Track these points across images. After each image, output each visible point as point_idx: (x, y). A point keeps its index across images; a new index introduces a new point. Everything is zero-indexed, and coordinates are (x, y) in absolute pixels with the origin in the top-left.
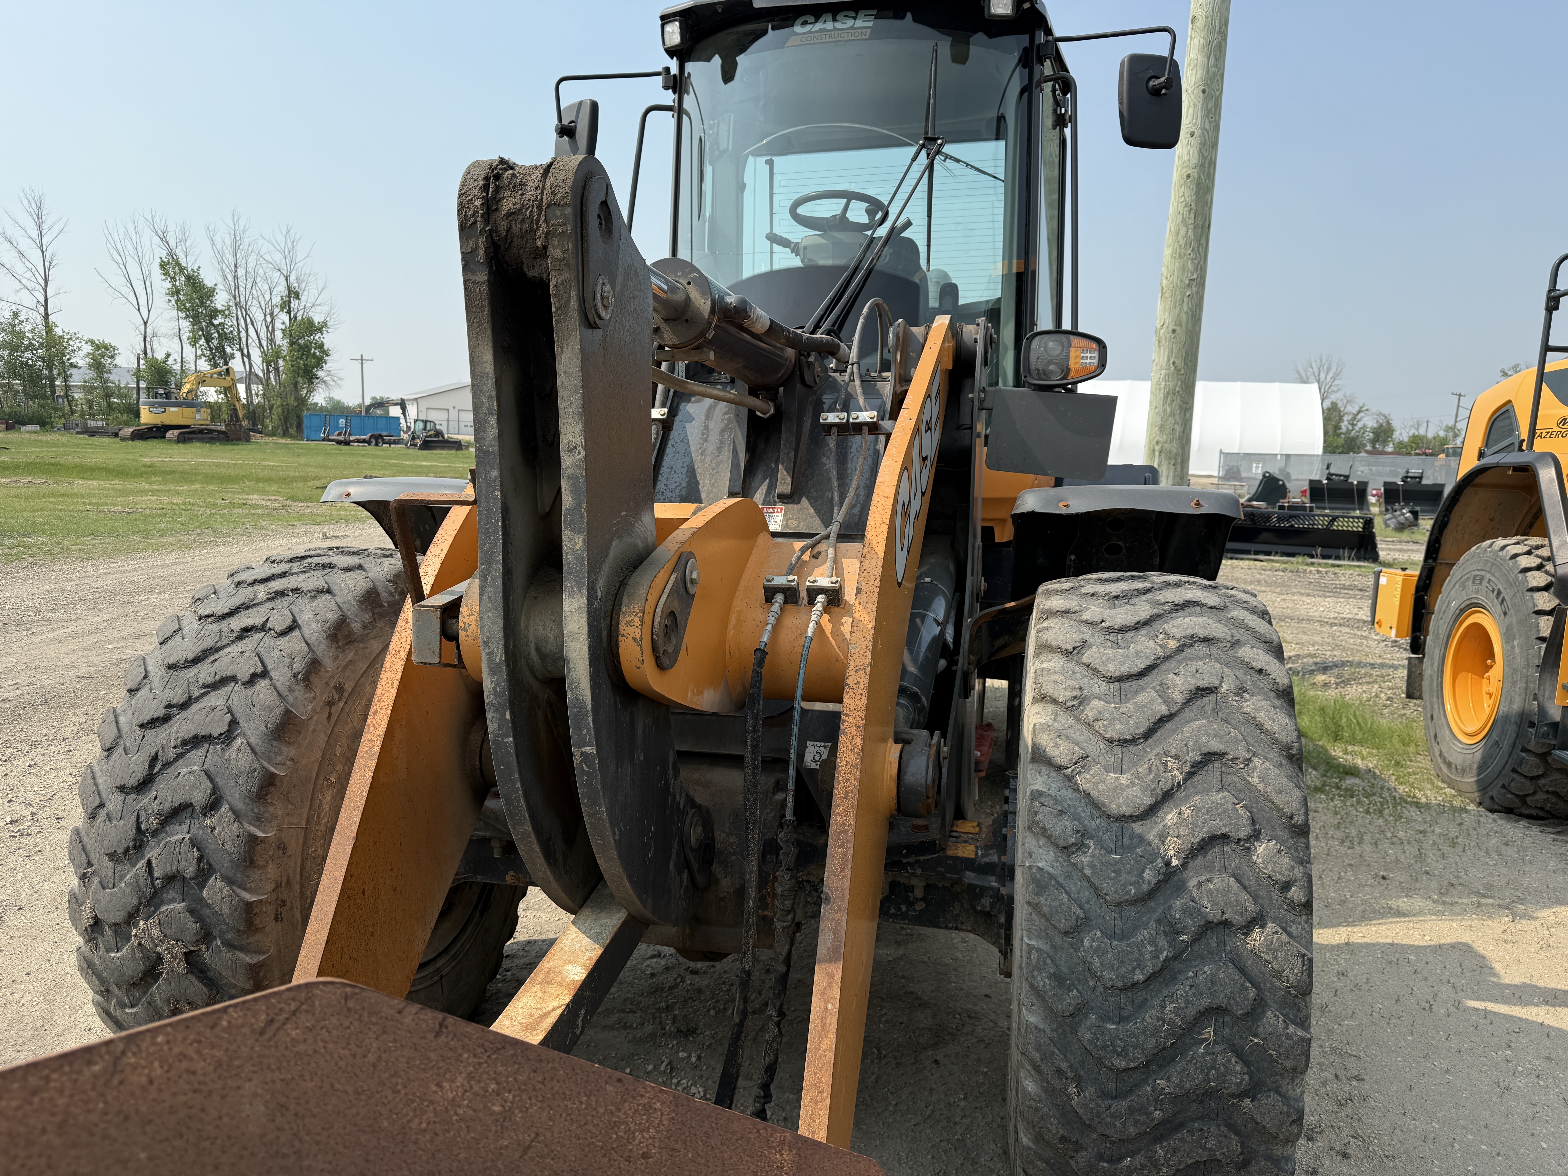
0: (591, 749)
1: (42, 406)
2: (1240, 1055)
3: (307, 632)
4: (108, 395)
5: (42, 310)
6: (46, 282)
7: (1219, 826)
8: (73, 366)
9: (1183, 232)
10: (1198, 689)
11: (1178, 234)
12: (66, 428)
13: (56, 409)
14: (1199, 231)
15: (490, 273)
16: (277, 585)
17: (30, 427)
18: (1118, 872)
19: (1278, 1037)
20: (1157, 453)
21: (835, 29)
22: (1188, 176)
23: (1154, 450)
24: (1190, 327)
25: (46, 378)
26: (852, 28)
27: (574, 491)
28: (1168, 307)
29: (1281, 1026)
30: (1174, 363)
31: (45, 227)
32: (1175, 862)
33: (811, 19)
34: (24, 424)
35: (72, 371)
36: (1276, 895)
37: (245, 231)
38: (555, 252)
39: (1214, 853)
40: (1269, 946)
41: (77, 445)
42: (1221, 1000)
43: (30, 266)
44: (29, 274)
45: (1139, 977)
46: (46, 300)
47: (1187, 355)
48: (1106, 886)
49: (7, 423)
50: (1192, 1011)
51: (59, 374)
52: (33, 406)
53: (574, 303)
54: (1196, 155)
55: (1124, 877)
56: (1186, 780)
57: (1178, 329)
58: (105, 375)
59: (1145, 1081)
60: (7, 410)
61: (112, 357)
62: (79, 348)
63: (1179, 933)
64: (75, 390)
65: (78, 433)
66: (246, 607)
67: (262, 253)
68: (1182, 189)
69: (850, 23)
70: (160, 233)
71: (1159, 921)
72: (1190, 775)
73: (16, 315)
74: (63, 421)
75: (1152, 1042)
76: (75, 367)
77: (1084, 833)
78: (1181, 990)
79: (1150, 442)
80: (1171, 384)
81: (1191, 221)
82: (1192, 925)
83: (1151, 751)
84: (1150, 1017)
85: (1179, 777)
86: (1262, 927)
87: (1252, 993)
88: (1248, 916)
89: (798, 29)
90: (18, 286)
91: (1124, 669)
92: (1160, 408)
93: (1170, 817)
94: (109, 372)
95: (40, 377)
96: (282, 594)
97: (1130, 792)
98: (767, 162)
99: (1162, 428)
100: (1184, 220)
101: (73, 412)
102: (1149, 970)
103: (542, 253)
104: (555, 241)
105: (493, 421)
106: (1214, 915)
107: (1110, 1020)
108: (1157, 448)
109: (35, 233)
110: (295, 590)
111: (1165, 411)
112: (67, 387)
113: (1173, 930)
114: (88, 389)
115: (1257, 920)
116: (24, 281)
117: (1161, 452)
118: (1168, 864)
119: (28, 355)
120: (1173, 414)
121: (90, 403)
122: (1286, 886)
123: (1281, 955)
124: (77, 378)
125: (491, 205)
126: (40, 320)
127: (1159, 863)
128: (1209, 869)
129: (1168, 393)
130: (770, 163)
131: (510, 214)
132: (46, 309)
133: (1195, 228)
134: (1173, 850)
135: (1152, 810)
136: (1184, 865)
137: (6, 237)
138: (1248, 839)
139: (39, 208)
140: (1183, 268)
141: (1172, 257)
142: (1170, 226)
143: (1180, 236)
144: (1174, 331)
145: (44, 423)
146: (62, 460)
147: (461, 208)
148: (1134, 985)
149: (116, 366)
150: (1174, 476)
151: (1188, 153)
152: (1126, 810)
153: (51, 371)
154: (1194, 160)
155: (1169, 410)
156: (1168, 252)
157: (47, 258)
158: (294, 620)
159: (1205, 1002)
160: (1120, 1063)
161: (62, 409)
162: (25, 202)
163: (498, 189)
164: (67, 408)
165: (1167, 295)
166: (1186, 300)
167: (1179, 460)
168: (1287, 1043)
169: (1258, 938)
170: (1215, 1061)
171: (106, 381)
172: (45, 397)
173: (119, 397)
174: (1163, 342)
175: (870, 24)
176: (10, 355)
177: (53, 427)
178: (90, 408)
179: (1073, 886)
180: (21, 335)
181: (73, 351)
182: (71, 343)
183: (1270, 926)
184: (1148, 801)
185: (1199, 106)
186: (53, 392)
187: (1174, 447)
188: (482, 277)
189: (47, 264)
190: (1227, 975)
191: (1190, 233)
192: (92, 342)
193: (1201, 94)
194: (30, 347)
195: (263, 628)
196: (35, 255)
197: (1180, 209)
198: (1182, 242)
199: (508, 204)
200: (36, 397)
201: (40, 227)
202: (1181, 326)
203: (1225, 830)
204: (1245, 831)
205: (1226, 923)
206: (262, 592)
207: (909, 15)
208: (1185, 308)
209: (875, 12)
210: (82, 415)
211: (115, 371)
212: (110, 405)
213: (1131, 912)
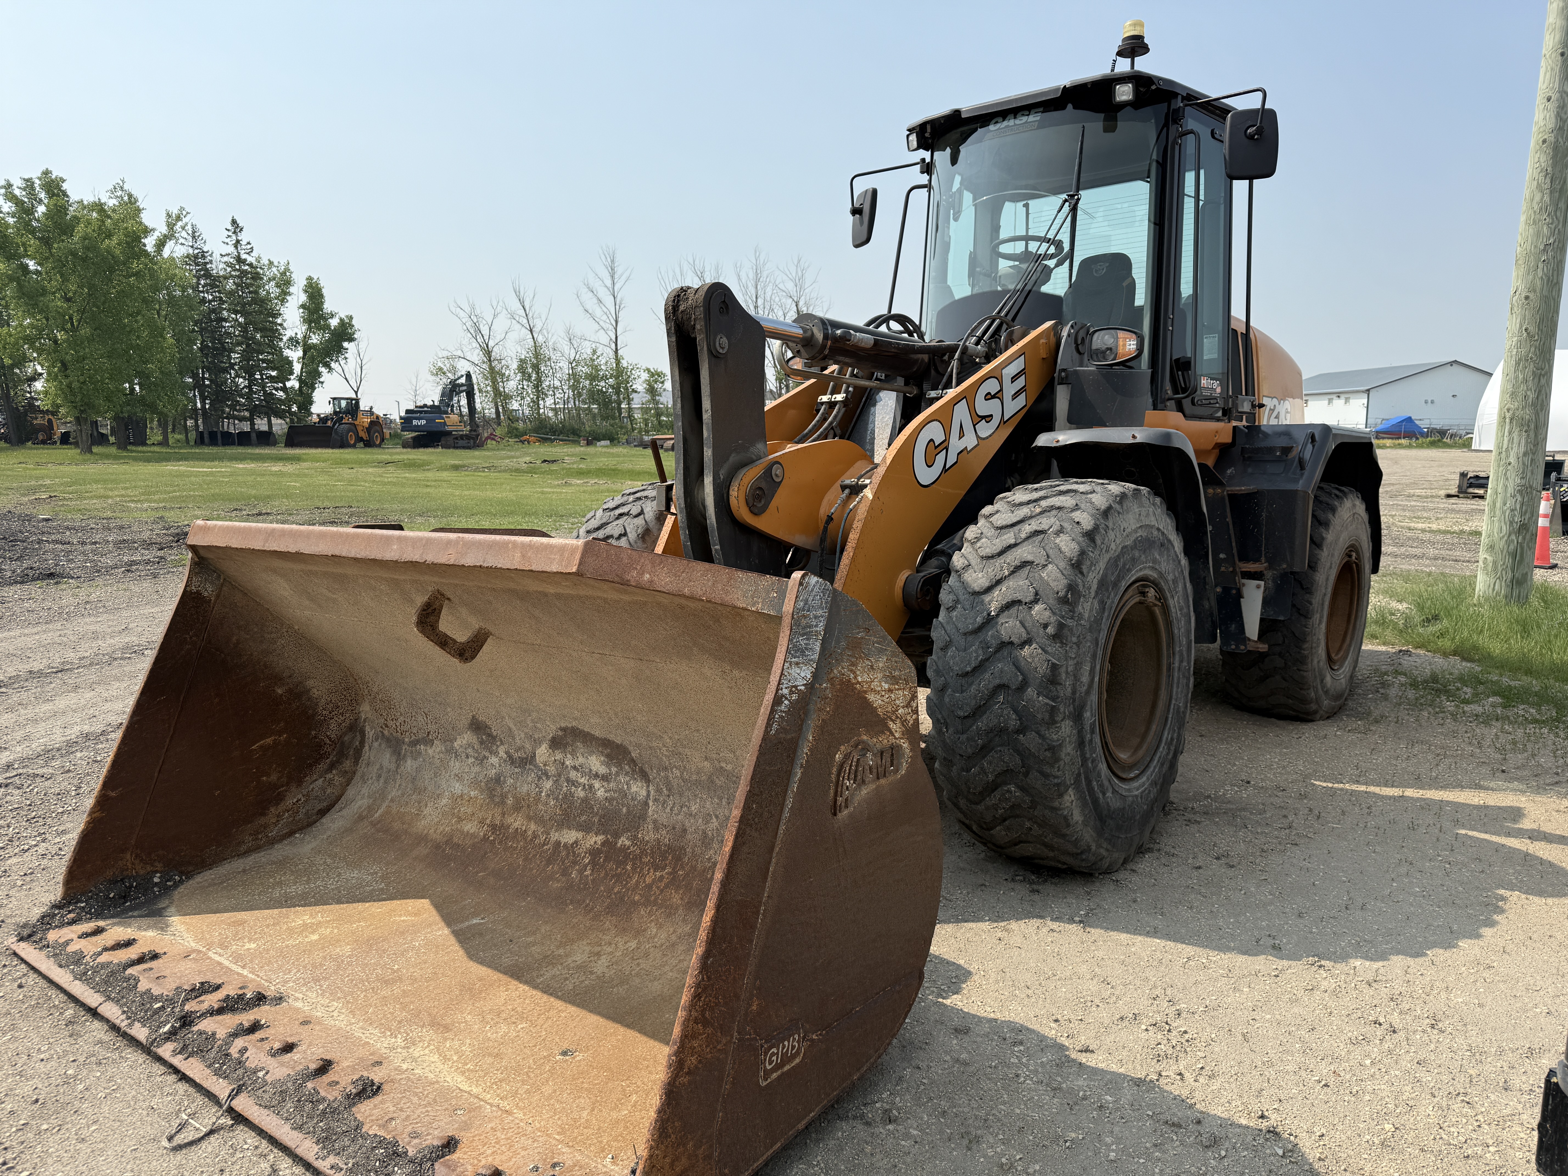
0: (718, 547)
1: (612, 425)
2: (1015, 711)
3: (647, 516)
4: (658, 414)
5: (613, 346)
6: (617, 322)
7: (1018, 596)
8: (634, 391)
9: (1538, 197)
10: (1036, 531)
11: (1532, 200)
12: (628, 442)
13: (621, 428)
14: (1557, 195)
15: (677, 337)
16: (638, 495)
17: (603, 443)
18: (966, 619)
19: (1034, 702)
20: (1508, 420)
21: (1015, 125)
22: (1544, 141)
23: (1505, 418)
24: (1545, 293)
25: (615, 401)
26: (1026, 122)
27: (708, 430)
28: (1520, 273)
29: (1035, 695)
30: (1526, 330)
31: (616, 276)
32: (993, 613)
33: (1000, 119)
34: (599, 441)
35: (634, 395)
36: (1041, 631)
37: (764, 264)
38: (698, 327)
39: (1013, 610)
40: (1031, 655)
41: (633, 456)
42: (1005, 681)
43: (605, 310)
44: (605, 317)
45: (969, 669)
46: (616, 337)
47: (1542, 320)
48: (959, 625)
49: (587, 440)
50: (991, 686)
51: (624, 399)
52: (605, 426)
53: (705, 348)
54: (1553, 120)
55: (969, 621)
56: (1010, 575)
57: (1531, 295)
58: (657, 398)
59: (973, 724)
60: (588, 429)
61: (663, 382)
62: (638, 376)
63: (988, 648)
64: (636, 411)
65: (635, 446)
66: (623, 505)
67: (777, 283)
68: (1538, 155)
69: (1025, 119)
70: (699, 273)
71: (981, 642)
72: (1013, 572)
73: (594, 352)
74: (626, 437)
75: (973, 703)
76: (636, 392)
77: (957, 601)
78: (987, 676)
79: (1501, 409)
80: (1524, 351)
81: (1548, 185)
82: (994, 643)
83: (999, 561)
84: (973, 689)
85: (1007, 573)
86: (1030, 646)
87: (1020, 678)
88: (1022, 640)
89: (992, 127)
90: (597, 327)
91: (1004, 523)
92: (1512, 375)
93: (996, 593)
94: (660, 395)
95: (610, 402)
96: (639, 499)
97: (980, 581)
98: (1024, 205)
99: (1513, 395)
100: (1539, 186)
101: (633, 429)
102: (973, 665)
103: (694, 327)
104: (698, 322)
105: (679, 400)
106: (1005, 638)
107: (958, 692)
108: (1508, 415)
109: (609, 283)
110: (646, 497)
111: (1516, 378)
112: (630, 409)
113: (986, 646)
114: (645, 410)
115: (1028, 642)
116: (601, 323)
117: (1511, 419)
118: (989, 614)
119: (602, 384)
120: (1525, 381)
121: (646, 421)
122: (1046, 626)
123: (1036, 659)
124: (639, 400)
125: (675, 308)
126: (612, 354)
127: (985, 614)
128: (1009, 617)
129: (1520, 360)
130: (1026, 206)
131: (682, 312)
132: (616, 345)
133: (1551, 192)
134: (993, 609)
135: (989, 589)
136: (998, 615)
137: (588, 288)
138: (1031, 602)
139: (613, 261)
140: (1538, 234)
141: (1526, 223)
142: (1527, 193)
143: (1535, 202)
144: (1527, 298)
145: (613, 439)
146: (619, 467)
147: (666, 310)
148: (967, 673)
149: (665, 390)
150: (1527, 442)
151: (1545, 119)
152: (977, 589)
153: (618, 396)
154: (1551, 124)
155: (1521, 377)
156: (1523, 218)
157: (618, 303)
158: (642, 510)
159: (997, 682)
160: (961, 713)
161: (626, 428)
162: (603, 257)
163: (678, 301)
164: (630, 427)
165: (1520, 262)
166: (1541, 265)
167: (1532, 426)
168: (1037, 705)
169: (1026, 651)
170: (1002, 712)
171: (657, 403)
172: (614, 418)
173: (668, 416)
174: (1515, 309)
175: (1038, 118)
176: (591, 384)
177: (619, 442)
178: (646, 425)
179: (948, 628)
180: (597, 368)
181: (635, 379)
182: (633, 372)
183: (1034, 646)
184: (987, 584)
185: (1557, 69)
186: (620, 413)
187: (1528, 414)
188: (674, 339)
189: (617, 307)
190: (1009, 668)
191: (1547, 198)
192: (648, 370)
193: (1560, 58)
194: (605, 378)
195: (628, 514)
196: (609, 301)
197: (1536, 175)
198: (1536, 207)
199: (682, 308)
200: (607, 418)
201: (612, 277)
202: (1535, 291)
203: (1019, 598)
204: (1030, 597)
205: (1011, 643)
206: (631, 498)
207: (1070, 106)
208: (1540, 273)
209: (1041, 109)
210: (640, 432)
211: (664, 394)
212: (660, 422)
213: (970, 638)
